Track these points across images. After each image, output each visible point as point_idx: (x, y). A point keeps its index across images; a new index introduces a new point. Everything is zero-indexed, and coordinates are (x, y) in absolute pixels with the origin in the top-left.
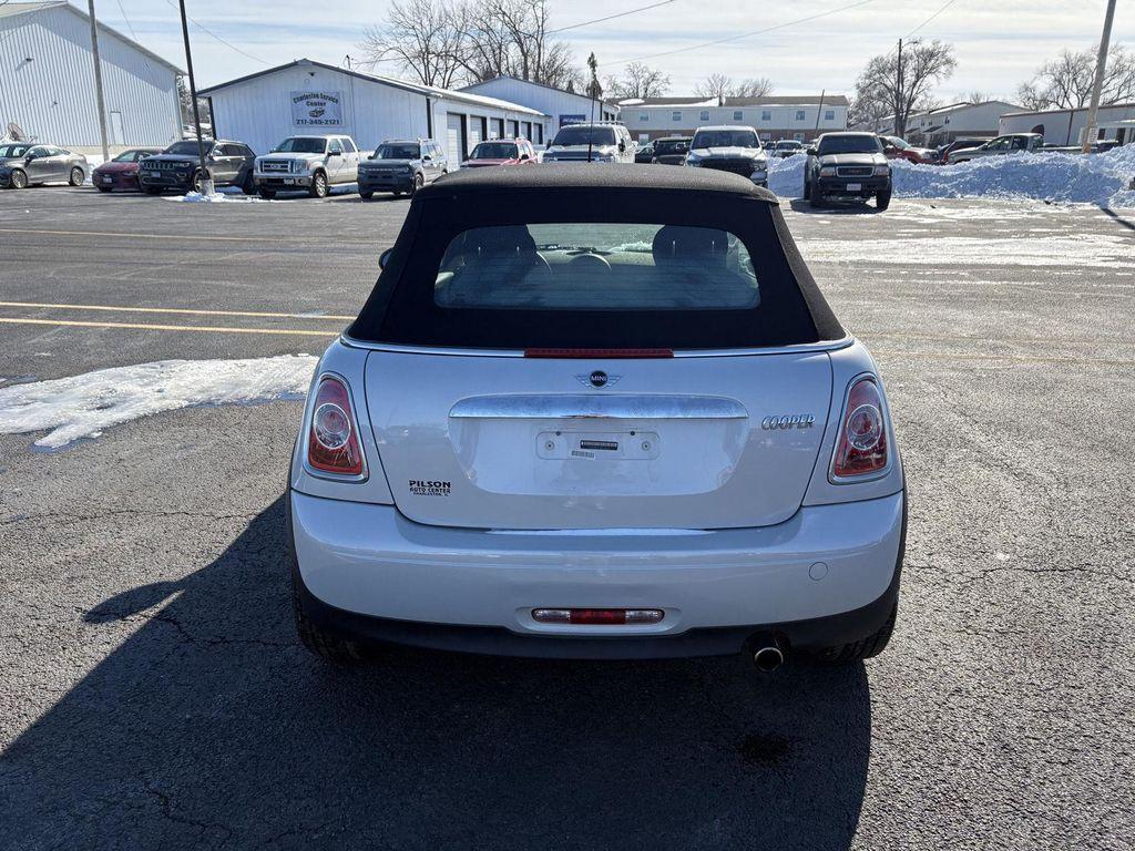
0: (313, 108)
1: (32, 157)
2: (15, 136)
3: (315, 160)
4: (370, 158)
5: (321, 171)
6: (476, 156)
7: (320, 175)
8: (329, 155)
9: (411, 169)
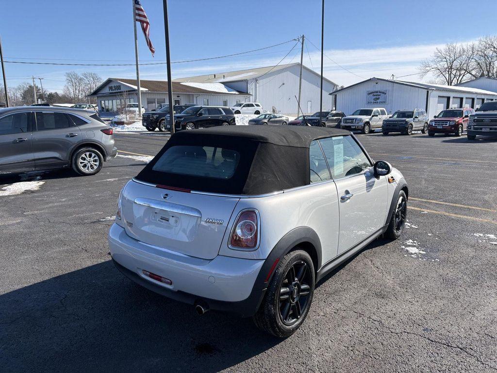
0: (375, 97)
1: (271, 118)
2: (274, 111)
3: (366, 118)
4: (390, 117)
5: (368, 123)
6: (441, 116)
7: (367, 125)
8: (373, 116)
9: (407, 122)
